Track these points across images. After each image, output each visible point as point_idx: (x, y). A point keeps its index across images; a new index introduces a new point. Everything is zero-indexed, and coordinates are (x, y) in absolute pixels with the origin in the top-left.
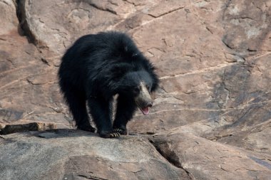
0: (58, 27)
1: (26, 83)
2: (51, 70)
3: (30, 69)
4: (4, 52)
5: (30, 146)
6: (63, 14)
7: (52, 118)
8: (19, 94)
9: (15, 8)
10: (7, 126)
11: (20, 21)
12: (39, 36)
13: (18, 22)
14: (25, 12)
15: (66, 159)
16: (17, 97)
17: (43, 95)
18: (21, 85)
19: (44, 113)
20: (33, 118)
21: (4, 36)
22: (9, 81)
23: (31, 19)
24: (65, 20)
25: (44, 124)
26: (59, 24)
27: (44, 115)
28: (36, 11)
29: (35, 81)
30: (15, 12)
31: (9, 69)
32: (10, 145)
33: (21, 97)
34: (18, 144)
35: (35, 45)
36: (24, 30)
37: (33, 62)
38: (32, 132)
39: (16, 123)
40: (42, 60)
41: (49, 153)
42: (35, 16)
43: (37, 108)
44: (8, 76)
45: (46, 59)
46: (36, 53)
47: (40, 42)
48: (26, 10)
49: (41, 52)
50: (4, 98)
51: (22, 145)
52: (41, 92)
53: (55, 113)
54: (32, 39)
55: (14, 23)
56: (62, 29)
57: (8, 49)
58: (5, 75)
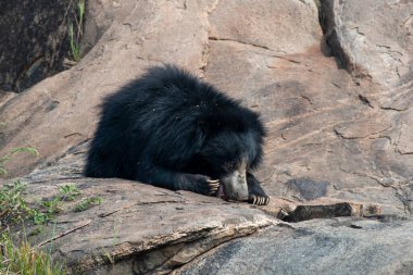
0: (388, 42)
1: (333, 136)
2: (375, 115)
3: (338, 112)
4: (297, 83)
5: (336, 242)
6: (397, 21)
7: (374, 196)
8: (320, 154)
9: (316, 10)
10: (299, 208)
11: (325, 31)
12: (355, 57)
13: (321, 33)
14: (332, 16)
15: (397, 265)
16: (316, 159)
17: (360, 156)
18: (323, 140)
19: (362, 186)
20: (341, 196)
21: (297, 55)
22: (304, 132)
23: (344, 28)
24: (400, 30)
25: (362, 206)
26: (389, 36)
27: (362, 190)
28: (352, 15)
29: (347, 134)
30: (316, 15)
31: (305, 111)
32: (304, 239)
33: (323, 160)
34: (318, 238)
35: (349, 72)
36: (332, 47)
37: (344, 101)
38: (340, 219)
39: (315, 203)
40: (361, 97)
41: (369, 254)
42: (351, 23)
43: (350, 179)
44: (302, 124)
45: (367, 96)
46: (350, 85)
47: (358, 68)
48: (335, 13)
49: (358, 84)
50: (295, 160)
51: (323, 240)
52: (357, 152)
53: (380, 187)
54: (344, 62)
55: (314, 34)
56: (395, 46)
57: (303, 78)
58: (298, 122)
